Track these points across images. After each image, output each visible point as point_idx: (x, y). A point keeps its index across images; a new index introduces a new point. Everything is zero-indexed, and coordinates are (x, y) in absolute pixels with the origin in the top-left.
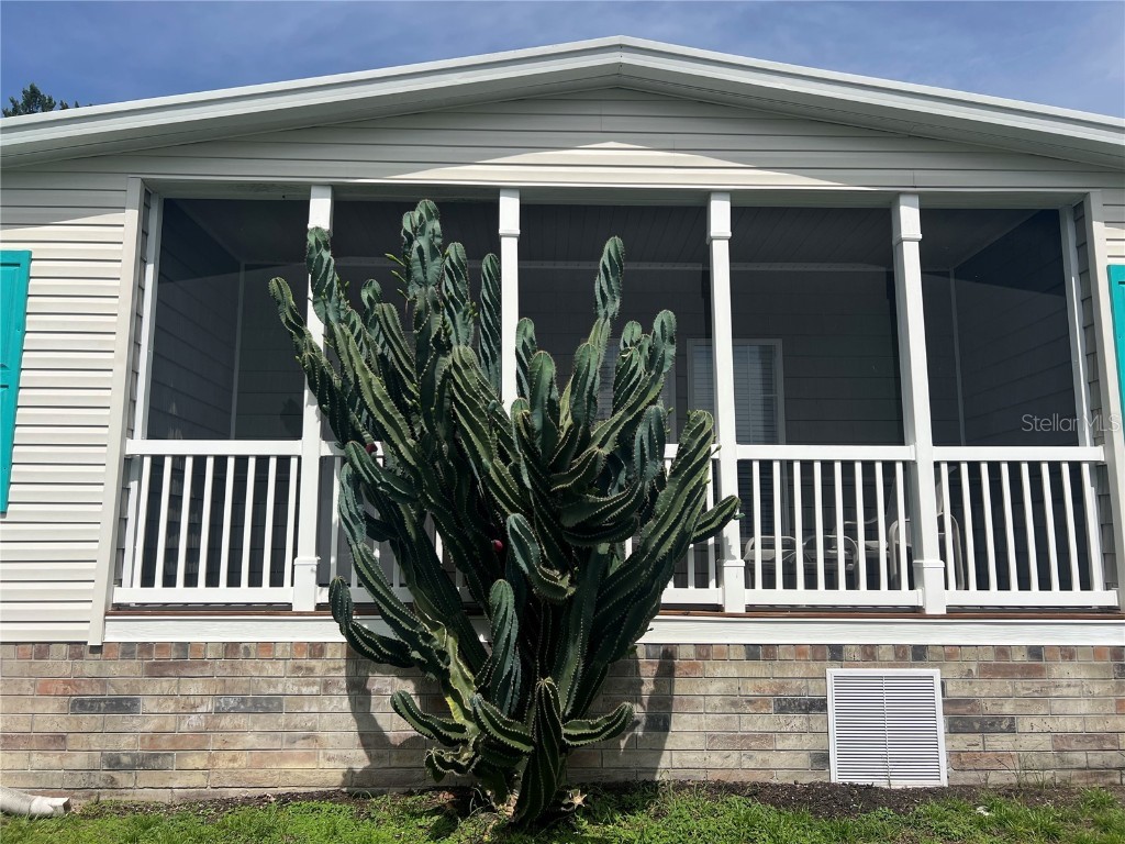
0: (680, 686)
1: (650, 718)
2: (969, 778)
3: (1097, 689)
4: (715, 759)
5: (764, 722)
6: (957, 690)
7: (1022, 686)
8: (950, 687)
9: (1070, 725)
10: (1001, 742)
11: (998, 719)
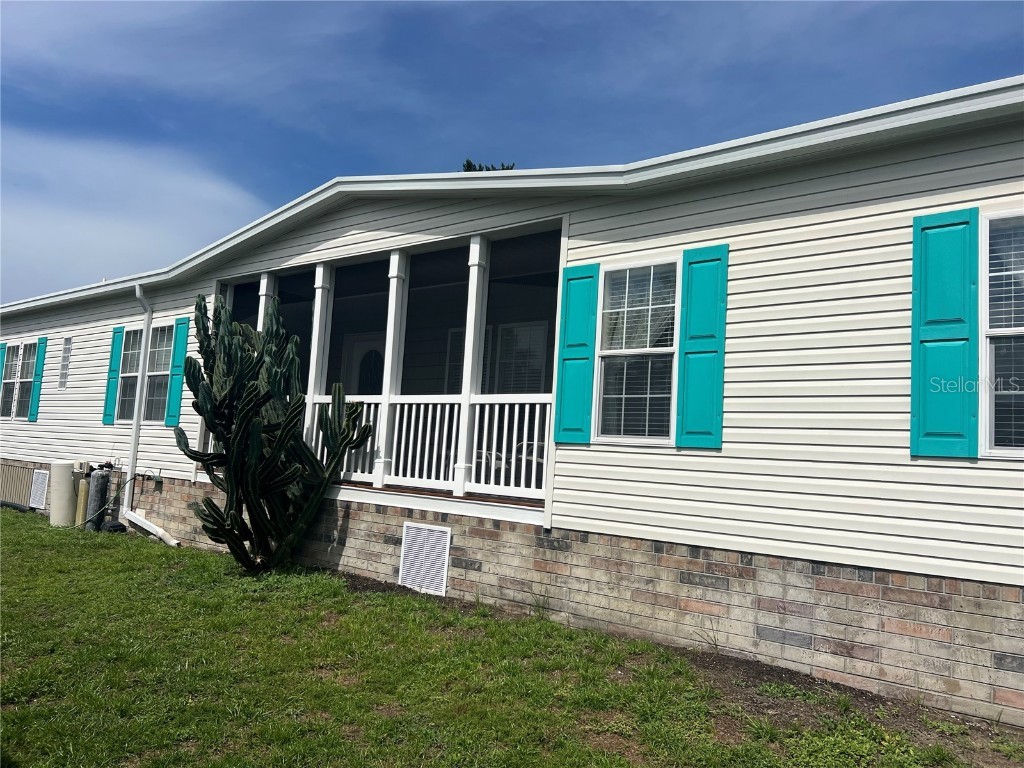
0: (352, 524)
1: (339, 538)
2: (455, 594)
3: (525, 552)
4: (359, 564)
5: (377, 547)
6: (457, 542)
7: (488, 544)
8: (455, 540)
9: (509, 572)
10: (473, 575)
11: (473, 563)
